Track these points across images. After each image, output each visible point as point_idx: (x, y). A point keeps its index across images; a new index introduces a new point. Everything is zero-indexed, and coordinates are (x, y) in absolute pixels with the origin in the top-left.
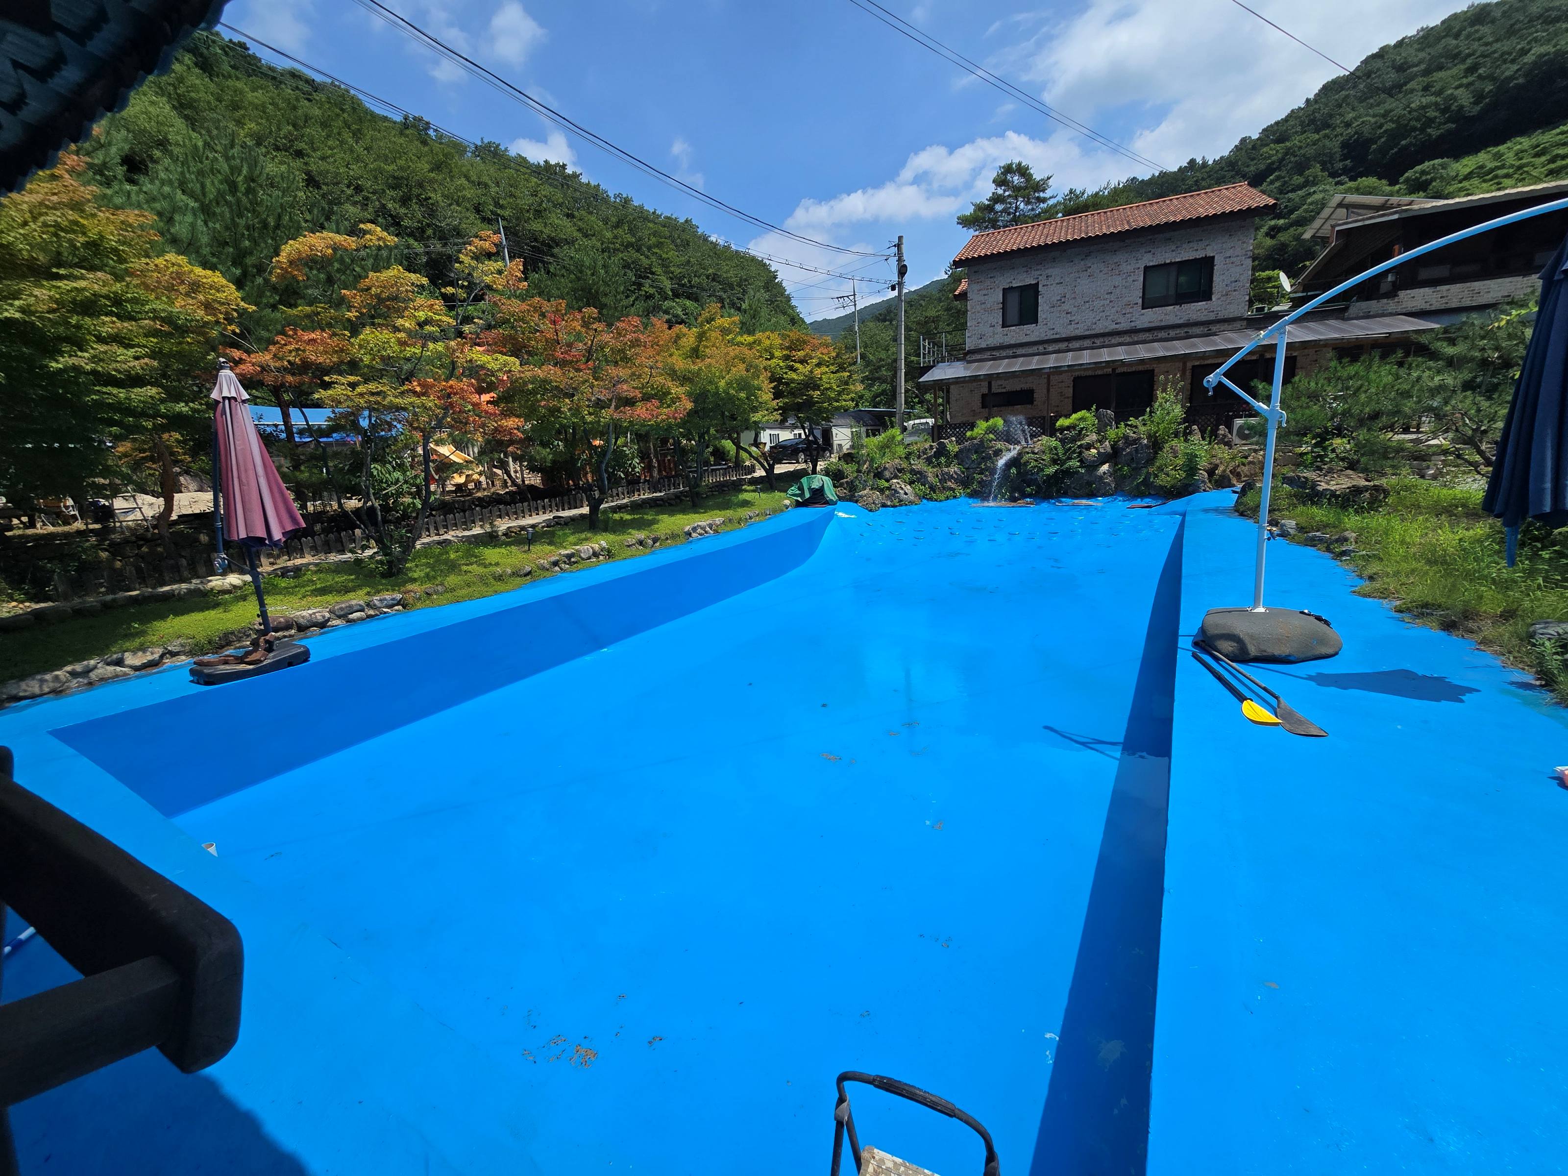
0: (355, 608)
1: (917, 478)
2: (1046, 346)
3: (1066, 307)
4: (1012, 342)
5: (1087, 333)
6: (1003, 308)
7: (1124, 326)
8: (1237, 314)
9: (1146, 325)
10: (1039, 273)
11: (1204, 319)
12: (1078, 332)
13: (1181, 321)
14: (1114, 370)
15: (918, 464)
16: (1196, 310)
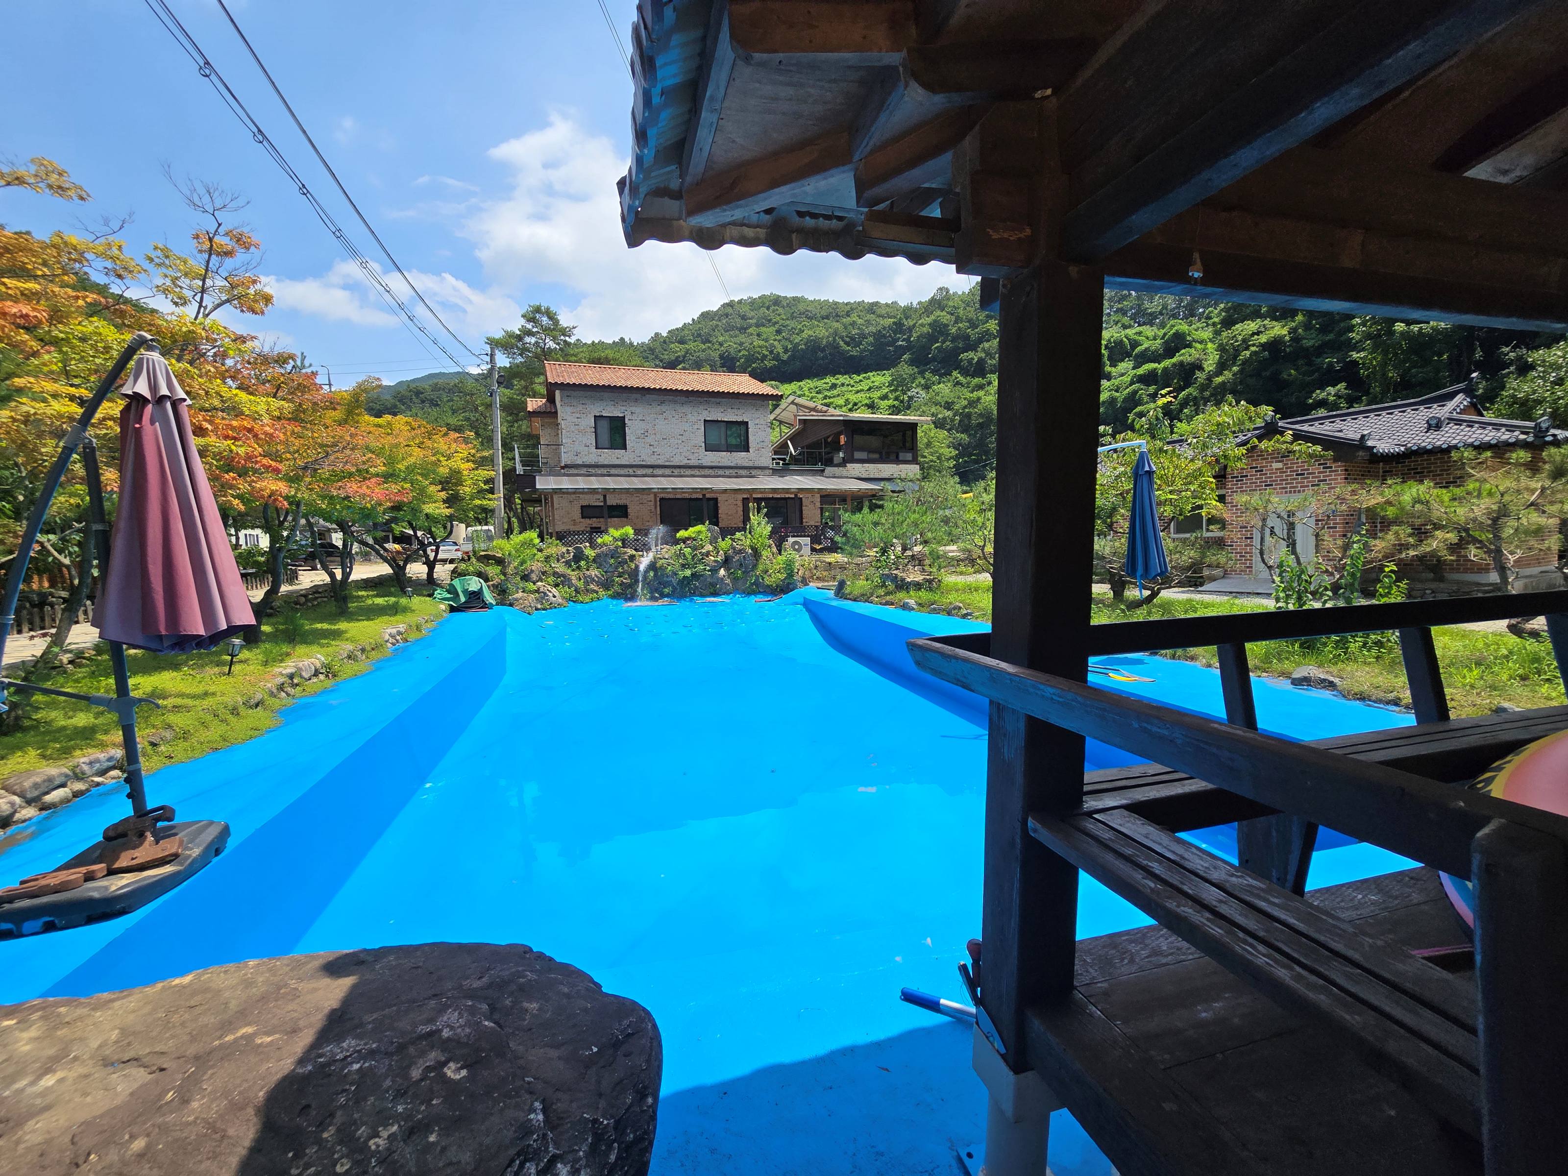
0: (57, 783)
1: (561, 581)
2: (635, 469)
3: (648, 440)
4: (606, 463)
5: (667, 464)
6: (595, 432)
7: (693, 462)
8: (765, 465)
9: (709, 464)
10: (624, 408)
11: (747, 465)
12: (660, 462)
13: (732, 465)
14: (704, 495)
15: (560, 568)
16: (739, 458)
